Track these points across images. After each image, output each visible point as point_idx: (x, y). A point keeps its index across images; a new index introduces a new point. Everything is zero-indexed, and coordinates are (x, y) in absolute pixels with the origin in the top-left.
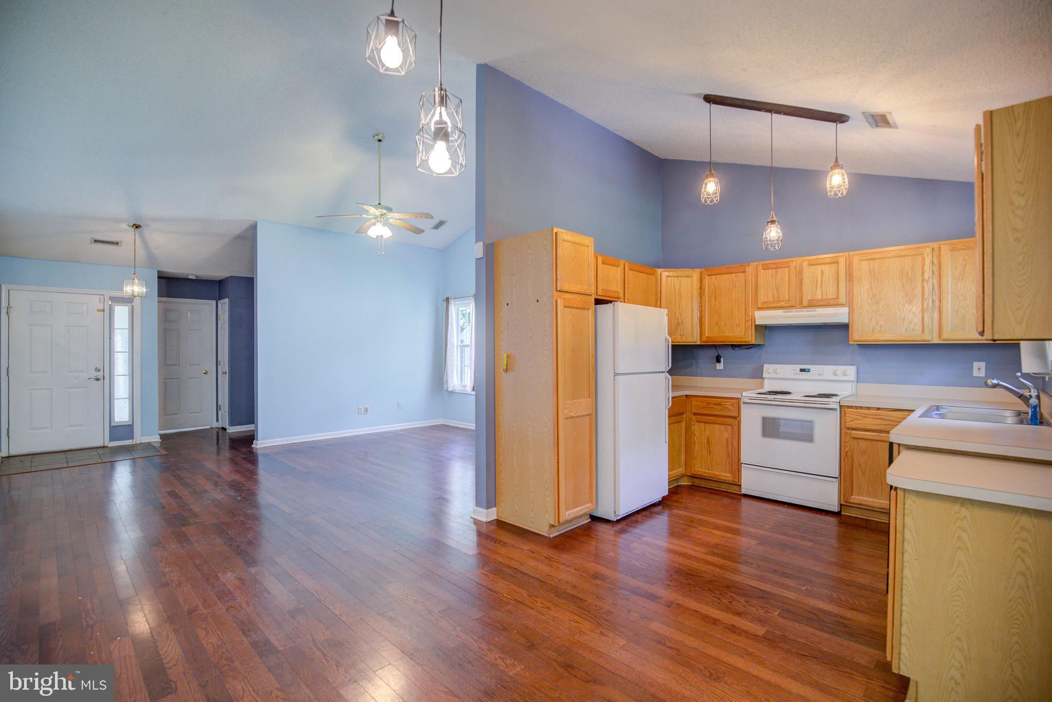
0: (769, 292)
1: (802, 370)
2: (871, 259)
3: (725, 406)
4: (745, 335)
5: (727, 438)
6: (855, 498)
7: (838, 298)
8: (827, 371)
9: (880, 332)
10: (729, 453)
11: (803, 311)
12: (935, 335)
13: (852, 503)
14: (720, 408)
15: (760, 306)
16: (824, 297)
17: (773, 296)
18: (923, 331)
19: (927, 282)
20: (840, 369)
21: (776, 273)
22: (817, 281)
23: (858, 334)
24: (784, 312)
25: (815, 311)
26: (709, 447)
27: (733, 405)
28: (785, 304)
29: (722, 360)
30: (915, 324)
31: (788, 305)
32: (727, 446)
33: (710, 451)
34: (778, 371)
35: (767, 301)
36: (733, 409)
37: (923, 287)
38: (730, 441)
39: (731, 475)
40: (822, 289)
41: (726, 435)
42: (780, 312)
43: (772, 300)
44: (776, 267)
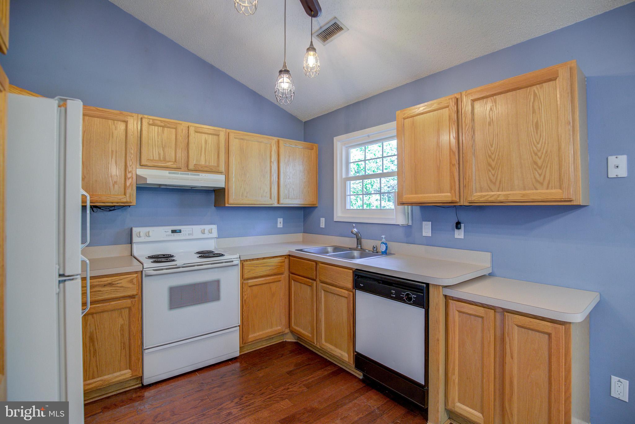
0: (154, 151)
1: (174, 231)
2: (242, 139)
3: (118, 285)
4: (125, 194)
5: (122, 326)
6: (252, 336)
7: (218, 166)
8: (196, 230)
9: (246, 197)
10: (124, 344)
11: (188, 174)
12: (276, 201)
13: (249, 342)
14: (111, 288)
15: (144, 162)
16: (207, 164)
17: (159, 154)
18: (271, 198)
19: (273, 163)
20: (207, 227)
21: (163, 131)
22: (201, 147)
23: (233, 199)
24: (169, 173)
25: (199, 175)
26: (94, 345)
27: (131, 281)
28: (172, 165)
30: (266, 193)
31: (175, 166)
32: (123, 335)
33: (95, 351)
34: (151, 234)
35: (152, 158)
36: (130, 285)
37: (271, 167)
38: (126, 328)
39: (129, 371)
40: (206, 156)
41: (121, 321)
42: (166, 173)
43: (157, 159)
44: (163, 124)
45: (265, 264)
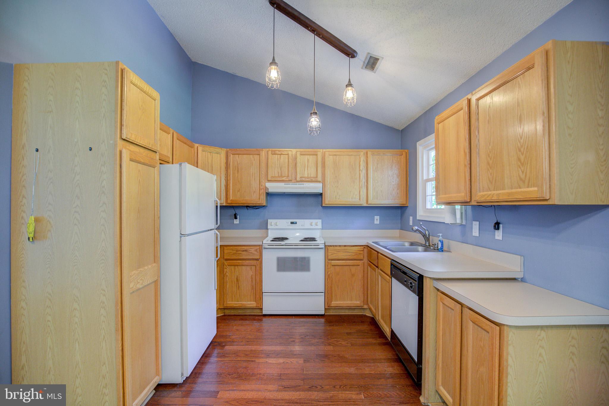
0: (275, 171)
1: (292, 223)
2: (335, 155)
3: (250, 252)
4: (259, 199)
5: (252, 275)
6: (334, 303)
7: (317, 177)
8: (306, 223)
9: (339, 199)
10: (253, 286)
11: (297, 184)
12: (365, 201)
13: (332, 307)
14: (247, 253)
15: (269, 179)
16: (309, 176)
17: (278, 173)
18: (360, 199)
19: (362, 171)
20: (314, 221)
21: (280, 157)
22: (305, 165)
23: (328, 200)
24: (285, 184)
25: (303, 184)
26: (238, 283)
27: (256, 250)
28: (286, 179)
29: (238, 217)
30: (356, 195)
31: (287, 179)
32: (252, 281)
33: (239, 286)
34: (278, 224)
35: (274, 176)
36: (256, 253)
37: (360, 174)
38: (254, 277)
39: (255, 303)
40: (308, 171)
41: (251, 273)
42: (282, 184)
43: (277, 176)
44: (280, 153)
45: (346, 251)
